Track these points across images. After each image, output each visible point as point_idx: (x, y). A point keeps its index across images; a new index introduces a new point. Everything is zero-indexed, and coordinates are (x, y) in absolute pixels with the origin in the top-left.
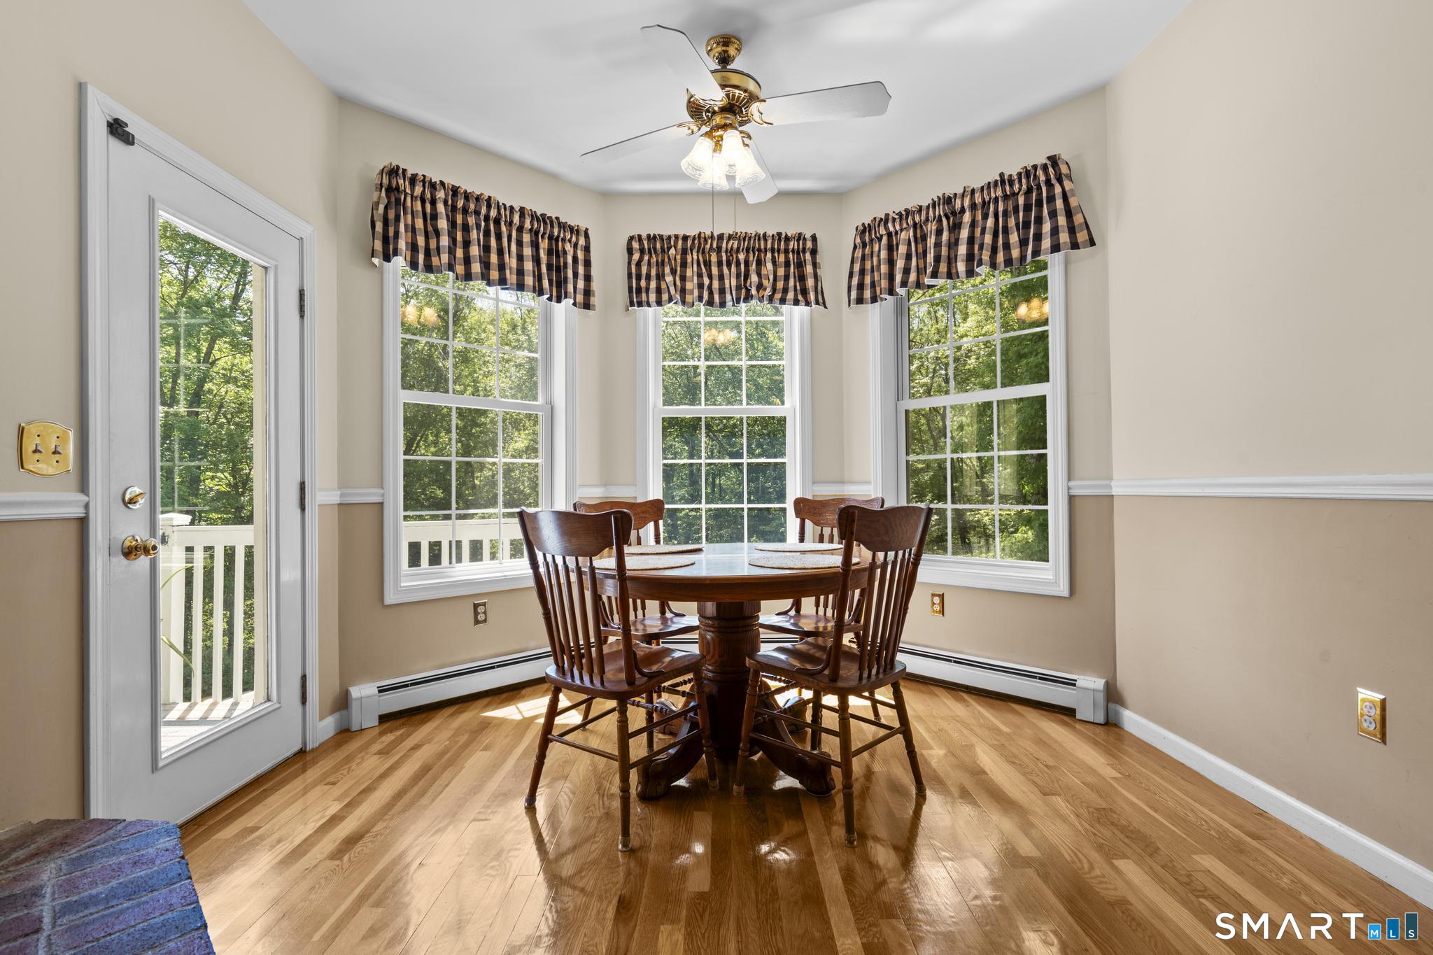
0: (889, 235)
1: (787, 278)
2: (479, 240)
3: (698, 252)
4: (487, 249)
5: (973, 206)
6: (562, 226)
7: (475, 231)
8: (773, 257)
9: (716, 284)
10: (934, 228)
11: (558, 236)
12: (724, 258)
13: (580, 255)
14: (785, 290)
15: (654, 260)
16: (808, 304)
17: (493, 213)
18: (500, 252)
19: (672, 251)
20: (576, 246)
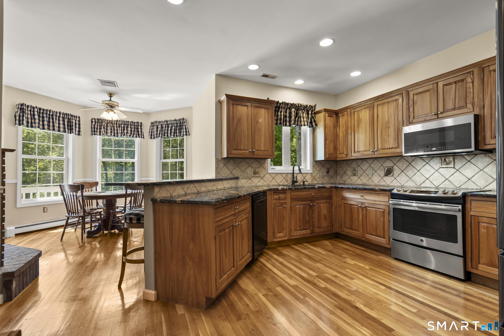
0: (157, 125)
1: (134, 131)
2: (47, 120)
3: (111, 124)
4: (49, 122)
5: (171, 124)
6: (72, 116)
7: (46, 118)
8: (131, 127)
9: (116, 131)
10: (165, 126)
11: (71, 118)
12: (118, 126)
13: (77, 122)
14: (134, 134)
15: (99, 124)
16: (139, 137)
17: (51, 113)
18: (53, 122)
19: (104, 123)
20: (76, 120)
